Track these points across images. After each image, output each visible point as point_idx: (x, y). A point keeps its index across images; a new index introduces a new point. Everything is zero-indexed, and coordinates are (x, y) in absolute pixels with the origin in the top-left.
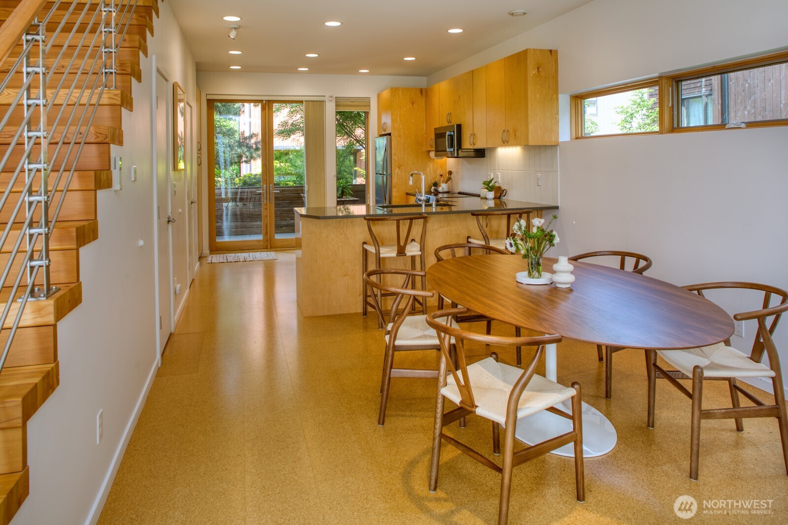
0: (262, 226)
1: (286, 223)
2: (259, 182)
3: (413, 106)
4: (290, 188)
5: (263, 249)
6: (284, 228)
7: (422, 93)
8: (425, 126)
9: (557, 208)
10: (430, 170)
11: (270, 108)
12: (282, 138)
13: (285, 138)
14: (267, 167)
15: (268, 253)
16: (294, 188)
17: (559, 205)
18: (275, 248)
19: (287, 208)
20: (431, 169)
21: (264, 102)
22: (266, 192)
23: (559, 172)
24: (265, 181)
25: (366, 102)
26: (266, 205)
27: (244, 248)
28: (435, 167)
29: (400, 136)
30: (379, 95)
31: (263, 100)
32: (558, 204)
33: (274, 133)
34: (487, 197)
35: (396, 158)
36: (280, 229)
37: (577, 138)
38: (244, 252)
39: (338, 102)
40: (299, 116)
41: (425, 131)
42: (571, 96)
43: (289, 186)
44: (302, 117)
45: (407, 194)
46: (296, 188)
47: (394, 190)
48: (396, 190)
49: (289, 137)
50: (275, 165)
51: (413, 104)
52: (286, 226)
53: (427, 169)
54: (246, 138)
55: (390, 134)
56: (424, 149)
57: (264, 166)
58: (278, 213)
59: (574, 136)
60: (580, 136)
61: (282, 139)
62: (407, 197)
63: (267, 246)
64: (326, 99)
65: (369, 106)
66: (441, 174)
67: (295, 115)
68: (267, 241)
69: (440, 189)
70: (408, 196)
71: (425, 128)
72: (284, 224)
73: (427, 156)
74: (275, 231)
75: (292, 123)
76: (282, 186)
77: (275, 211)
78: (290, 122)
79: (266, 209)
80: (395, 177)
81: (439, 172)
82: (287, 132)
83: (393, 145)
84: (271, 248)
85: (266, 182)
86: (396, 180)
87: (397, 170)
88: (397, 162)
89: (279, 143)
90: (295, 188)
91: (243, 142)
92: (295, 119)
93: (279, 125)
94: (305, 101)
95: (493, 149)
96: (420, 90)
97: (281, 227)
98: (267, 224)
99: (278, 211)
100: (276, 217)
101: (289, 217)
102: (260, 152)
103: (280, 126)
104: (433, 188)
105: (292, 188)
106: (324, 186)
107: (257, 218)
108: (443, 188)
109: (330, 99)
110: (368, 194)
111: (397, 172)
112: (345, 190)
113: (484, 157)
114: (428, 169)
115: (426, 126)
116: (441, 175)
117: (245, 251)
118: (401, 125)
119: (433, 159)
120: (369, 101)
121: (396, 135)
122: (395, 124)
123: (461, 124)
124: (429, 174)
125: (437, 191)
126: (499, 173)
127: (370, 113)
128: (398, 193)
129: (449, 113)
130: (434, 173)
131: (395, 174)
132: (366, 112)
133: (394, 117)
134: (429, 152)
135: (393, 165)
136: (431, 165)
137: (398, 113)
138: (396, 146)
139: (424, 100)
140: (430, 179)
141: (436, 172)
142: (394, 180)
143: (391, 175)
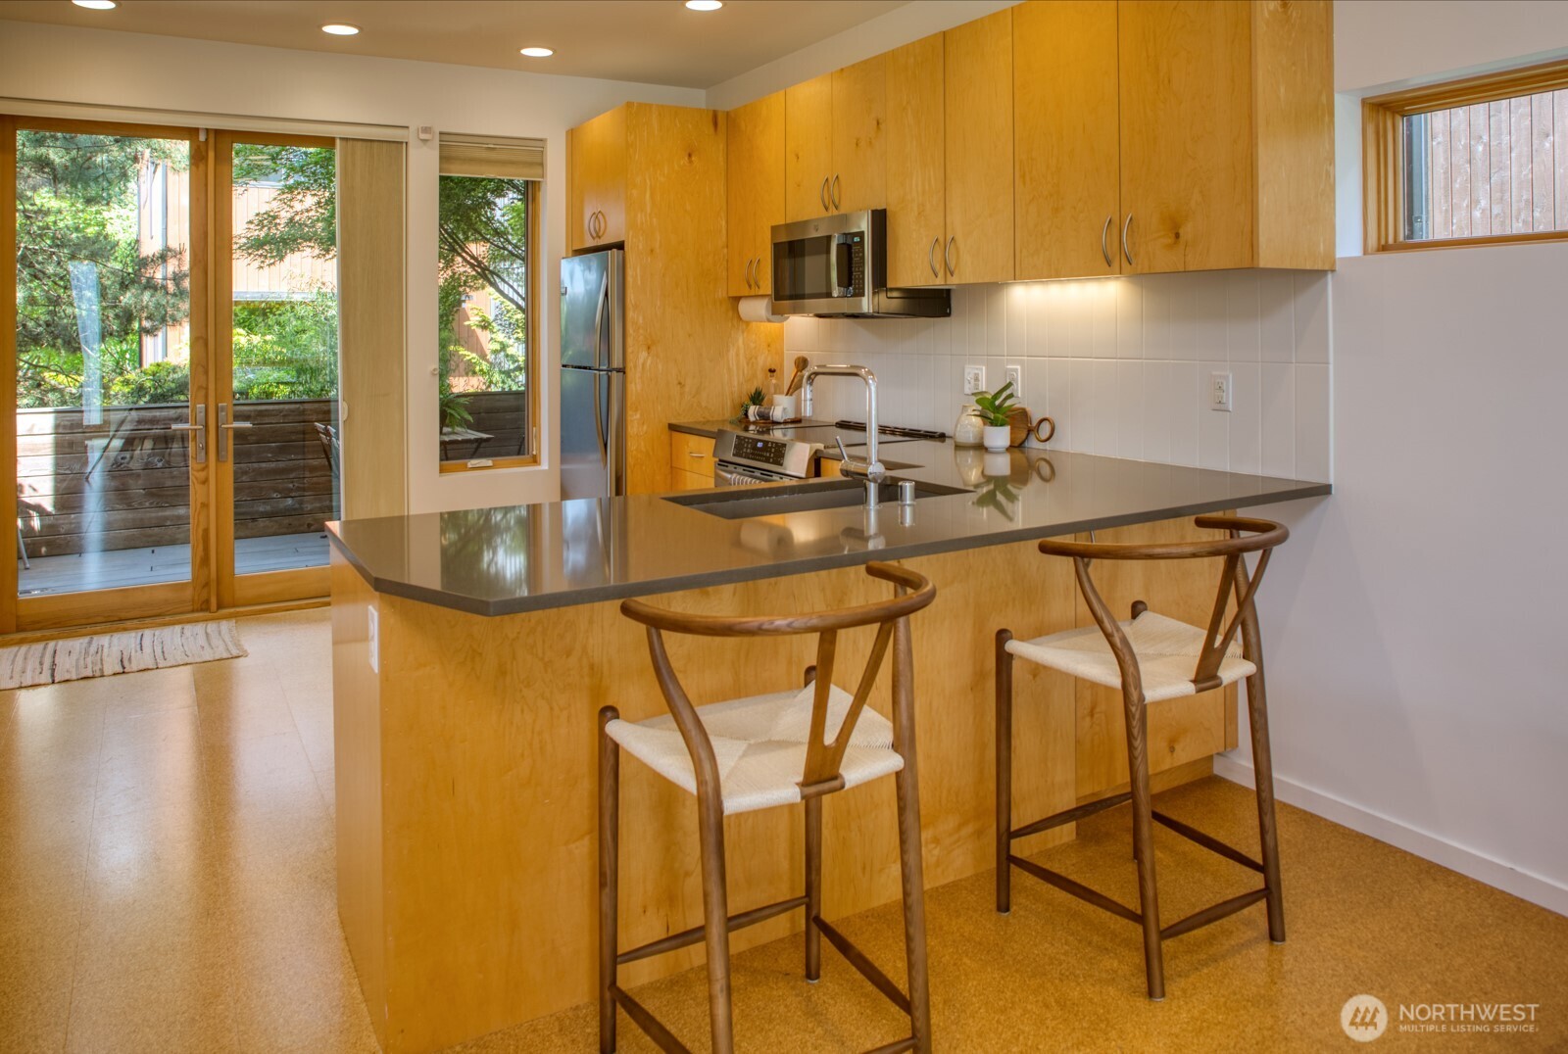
0: (191, 521)
1: (268, 508)
2: (182, 387)
3: (691, 162)
4: (281, 406)
5: (193, 611)
6: (262, 523)
7: (716, 124)
8: (724, 223)
9: (1324, 490)
10: (737, 355)
11: (223, 159)
12: (260, 260)
13: (267, 262)
14: (210, 347)
15: (212, 627)
16: (293, 406)
17: (1332, 481)
18: (234, 606)
19: (273, 465)
20: (742, 352)
21: (202, 138)
22: (206, 426)
23: (1331, 367)
24: (203, 392)
25: (533, 152)
26: (206, 468)
27: (123, 615)
28: (752, 345)
29: (652, 251)
30: (573, 135)
31: (197, 130)
32: (1328, 477)
33: (235, 247)
34: (987, 443)
35: (641, 319)
36: (251, 524)
37: (1384, 248)
38: (125, 629)
39: (449, 147)
40: (310, 201)
41: (724, 239)
42: (1364, 102)
43: (274, 399)
44: (319, 203)
45: (673, 428)
46: (301, 407)
47: (634, 419)
48: (638, 416)
49: (282, 259)
50: (235, 339)
51: (690, 155)
52: (269, 515)
53: (728, 351)
54: (143, 263)
55: (620, 246)
56: (721, 293)
57: (199, 342)
58: (244, 478)
59: (1373, 242)
60: (1391, 240)
61: (257, 264)
62: (671, 436)
63: (207, 602)
64: (410, 136)
65: (542, 164)
66: (773, 367)
67: (300, 197)
68: (207, 585)
69: (777, 414)
70: (676, 435)
71: (724, 232)
72: (261, 509)
73: (730, 313)
74: (236, 531)
75: (291, 219)
76: (254, 401)
77: (235, 473)
78: (285, 215)
79: (205, 482)
80: (638, 375)
81: (764, 360)
82: (276, 244)
83: (630, 279)
84: (220, 607)
85: (206, 396)
86: (639, 387)
87: (643, 354)
88: (641, 331)
89: (250, 280)
90: (297, 406)
91: (136, 274)
92: (298, 207)
93: (251, 222)
94: (341, 139)
95: (988, 290)
96: (711, 114)
97: (254, 520)
98: (206, 531)
99: (245, 473)
100: (237, 490)
101: (276, 490)
102: (185, 306)
103: (252, 226)
104: (753, 410)
105: (287, 407)
106: (401, 405)
107: (177, 495)
108: (784, 409)
109: (423, 136)
110: (534, 425)
111: (641, 361)
112: (449, 411)
113: (949, 315)
114: (732, 353)
115: (727, 222)
116: (772, 371)
117: (128, 624)
118: (655, 220)
119: (748, 323)
120: (542, 152)
121: (641, 247)
122: (639, 215)
123: (885, 210)
124: (735, 368)
125: (768, 418)
126: (1019, 367)
127: (543, 186)
128: (645, 428)
129: (830, 179)
130: (748, 364)
131: (635, 367)
132: (532, 182)
133: (635, 192)
134: (737, 299)
135: (630, 341)
136: (741, 340)
137: (648, 181)
138: (639, 282)
139: (722, 146)
140: (736, 383)
141: (753, 360)
142: (635, 386)
143: (622, 371)
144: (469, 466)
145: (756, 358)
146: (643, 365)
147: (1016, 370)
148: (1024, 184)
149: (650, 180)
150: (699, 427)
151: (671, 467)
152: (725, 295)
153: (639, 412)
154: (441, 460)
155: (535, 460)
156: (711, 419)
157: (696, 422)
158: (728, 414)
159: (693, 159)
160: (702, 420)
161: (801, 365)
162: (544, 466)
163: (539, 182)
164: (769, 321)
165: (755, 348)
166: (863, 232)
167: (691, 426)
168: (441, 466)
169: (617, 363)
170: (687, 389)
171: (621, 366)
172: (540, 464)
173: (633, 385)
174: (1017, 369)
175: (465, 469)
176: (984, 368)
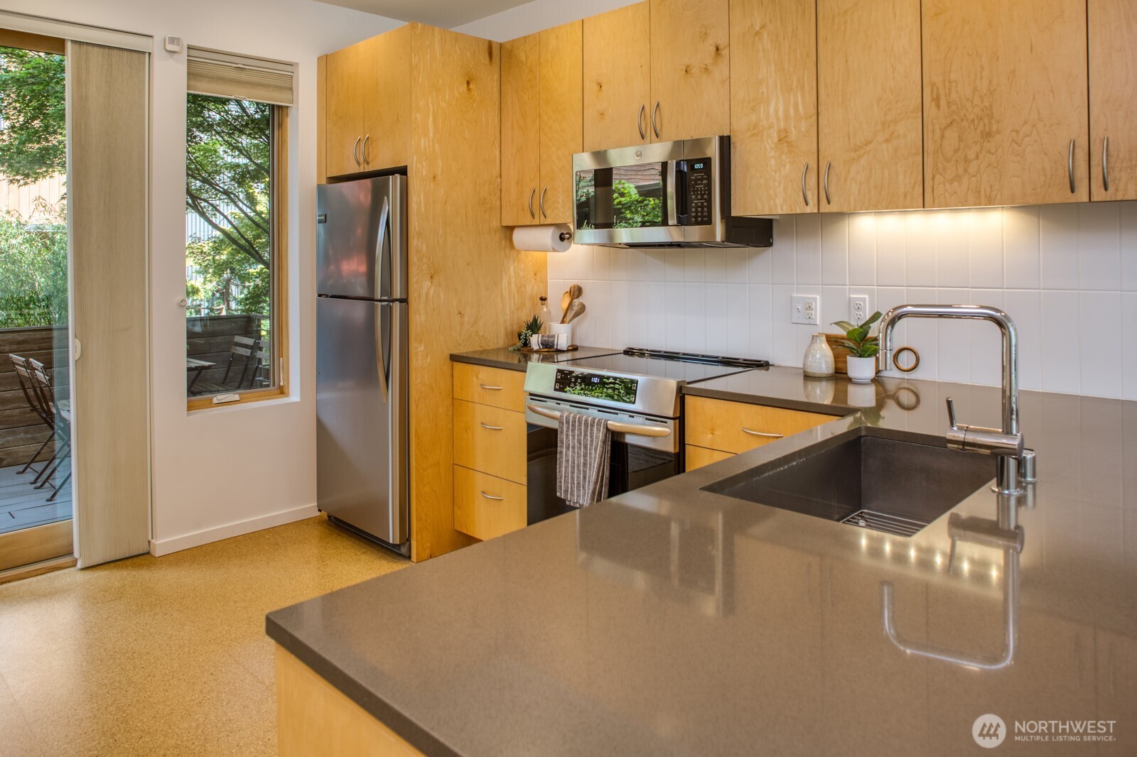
3: (469, 90)
7: (490, 55)
8: (498, 153)
10: (510, 283)
20: (513, 280)
25: (283, 76)
29: (434, 177)
30: (327, 61)
34: (851, 374)
35: (424, 247)
39: (198, 63)
41: (498, 169)
45: (454, 358)
48: (422, 348)
51: (468, 83)
53: (501, 280)
55: (402, 171)
56: (495, 224)
62: (453, 366)
64: (154, 46)
65: (292, 89)
66: (543, 295)
69: (559, 342)
70: (458, 366)
71: (498, 160)
73: (503, 243)
80: (421, 305)
81: (532, 289)
83: (414, 205)
86: (423, 317)
87: (427, 283)
88: (425, 260)
94: (75, 43)
96: (486, 45)
104: (533, 337)
106: (143, 341)
109: (169, 48)
111: (425, 291)
113: (769, 245)
114: (505, 281)
115: (501, 152)
116: (545, 300)
118: (437, 145)
119: (519, 251)
120: (292, 77)
121: (424, 173)
122: (423, 140)
123: (729, 137)
124: (507, 297)
125: (552, 346)
126: (867, 296)
127: (291, 112)
128: (429, 360)
129: (647, 108)
130: (518, 293)
131: (419, 296)
132: (279, 107)
133: (419, 116)
134: (511, 229)
135: (413, 270)
136: (512, 269)
137: (430, 105)
138: (423, 210)
139: (496, 77)
140: (508, 312)
141: (523, 289)
142: (418, 318)
143: (404, 300)
144: (215, 401)
145: (525, 287)
146: (427, 294)
147: (864, 300)
148: (938, 107)
149: (433, 105)
150: (476, 356)
151: (453, 398)
152: (499, 225)
153: (423, 344)
154: (188, 396)
155: (282, 391)
156: (487, 348)
157: (474, 352)
158: (501, 342)
159: (471, 86)
160: (479, 349)
161: (576, 293)
162: (295, 396)
163: (287, 107)
164: (554, 250)
165: (524, 276)
166: (709, 159)
167: (470, 355)
168: (189, 402)
169: (397, 294)
170: (466, 319)
171: (404, 297)
172: (288, 396)
173: (417, 316)
174: (865, 298)
175: (210, 405)
176: (818, 297)
